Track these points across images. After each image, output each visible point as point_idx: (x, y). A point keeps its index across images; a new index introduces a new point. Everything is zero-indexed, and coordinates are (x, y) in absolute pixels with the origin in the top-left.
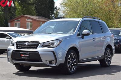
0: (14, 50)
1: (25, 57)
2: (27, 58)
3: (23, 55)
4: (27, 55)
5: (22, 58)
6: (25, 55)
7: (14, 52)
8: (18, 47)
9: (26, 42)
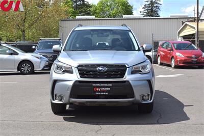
0: (76, 81)
1: (102, 91)
3: (99, 89)
7: (78, 84)
8: (85, 74)
9: (99, 65)
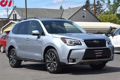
1: (99, 54)
2: (101, 56)
3: (97, 53)
4: (101, 53)
5: (97, 56)
6: (99, 53)
7: (87, 51)
8: (89, 45)
